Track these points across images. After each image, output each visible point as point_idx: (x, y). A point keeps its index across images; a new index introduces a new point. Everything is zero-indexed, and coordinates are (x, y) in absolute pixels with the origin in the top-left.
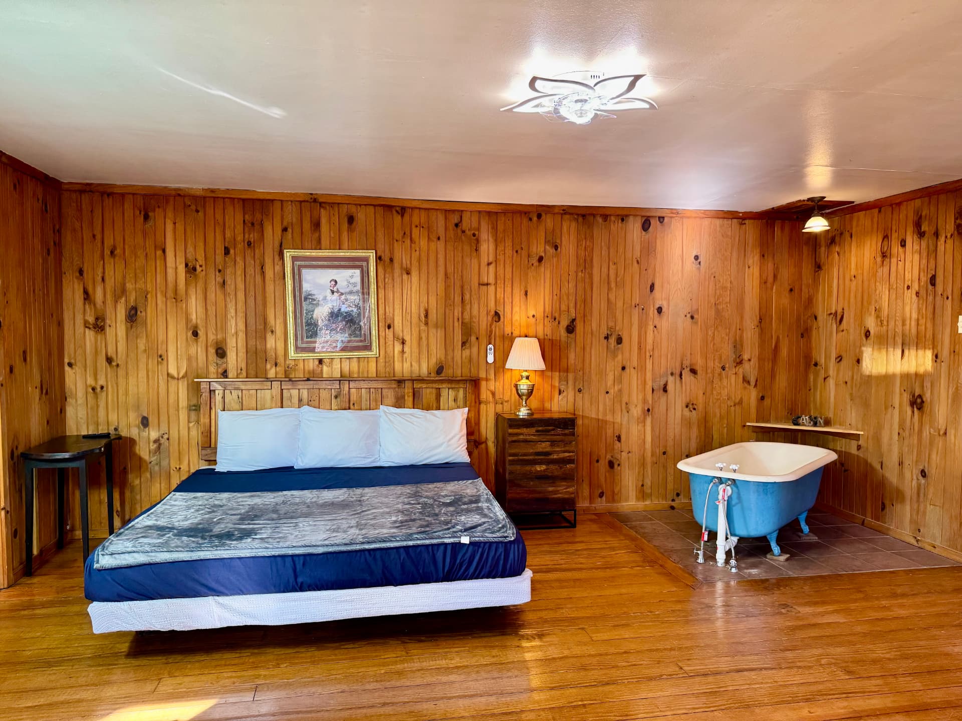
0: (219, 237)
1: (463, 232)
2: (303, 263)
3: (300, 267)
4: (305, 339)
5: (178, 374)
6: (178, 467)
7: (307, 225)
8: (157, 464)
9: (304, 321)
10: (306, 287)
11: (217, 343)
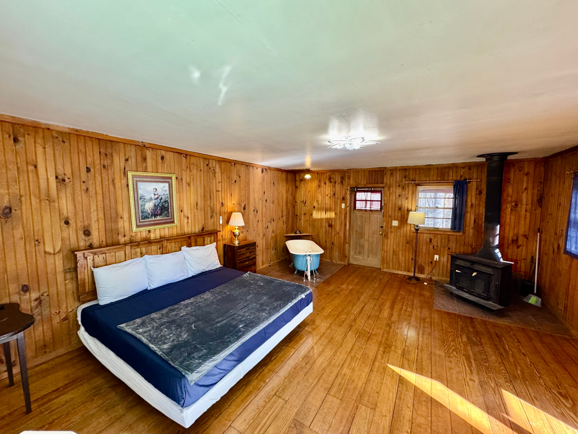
0: (82, 160)
1: (210, 168)
2: (138, 179)
3: (137, 181)
4: (141, 220)
5: (54, 251)
6: (58, 312)
7: (139, 159)
8: (39, 315)
9: (140, 211)
10: (140, 192)
11: (84, 227)
